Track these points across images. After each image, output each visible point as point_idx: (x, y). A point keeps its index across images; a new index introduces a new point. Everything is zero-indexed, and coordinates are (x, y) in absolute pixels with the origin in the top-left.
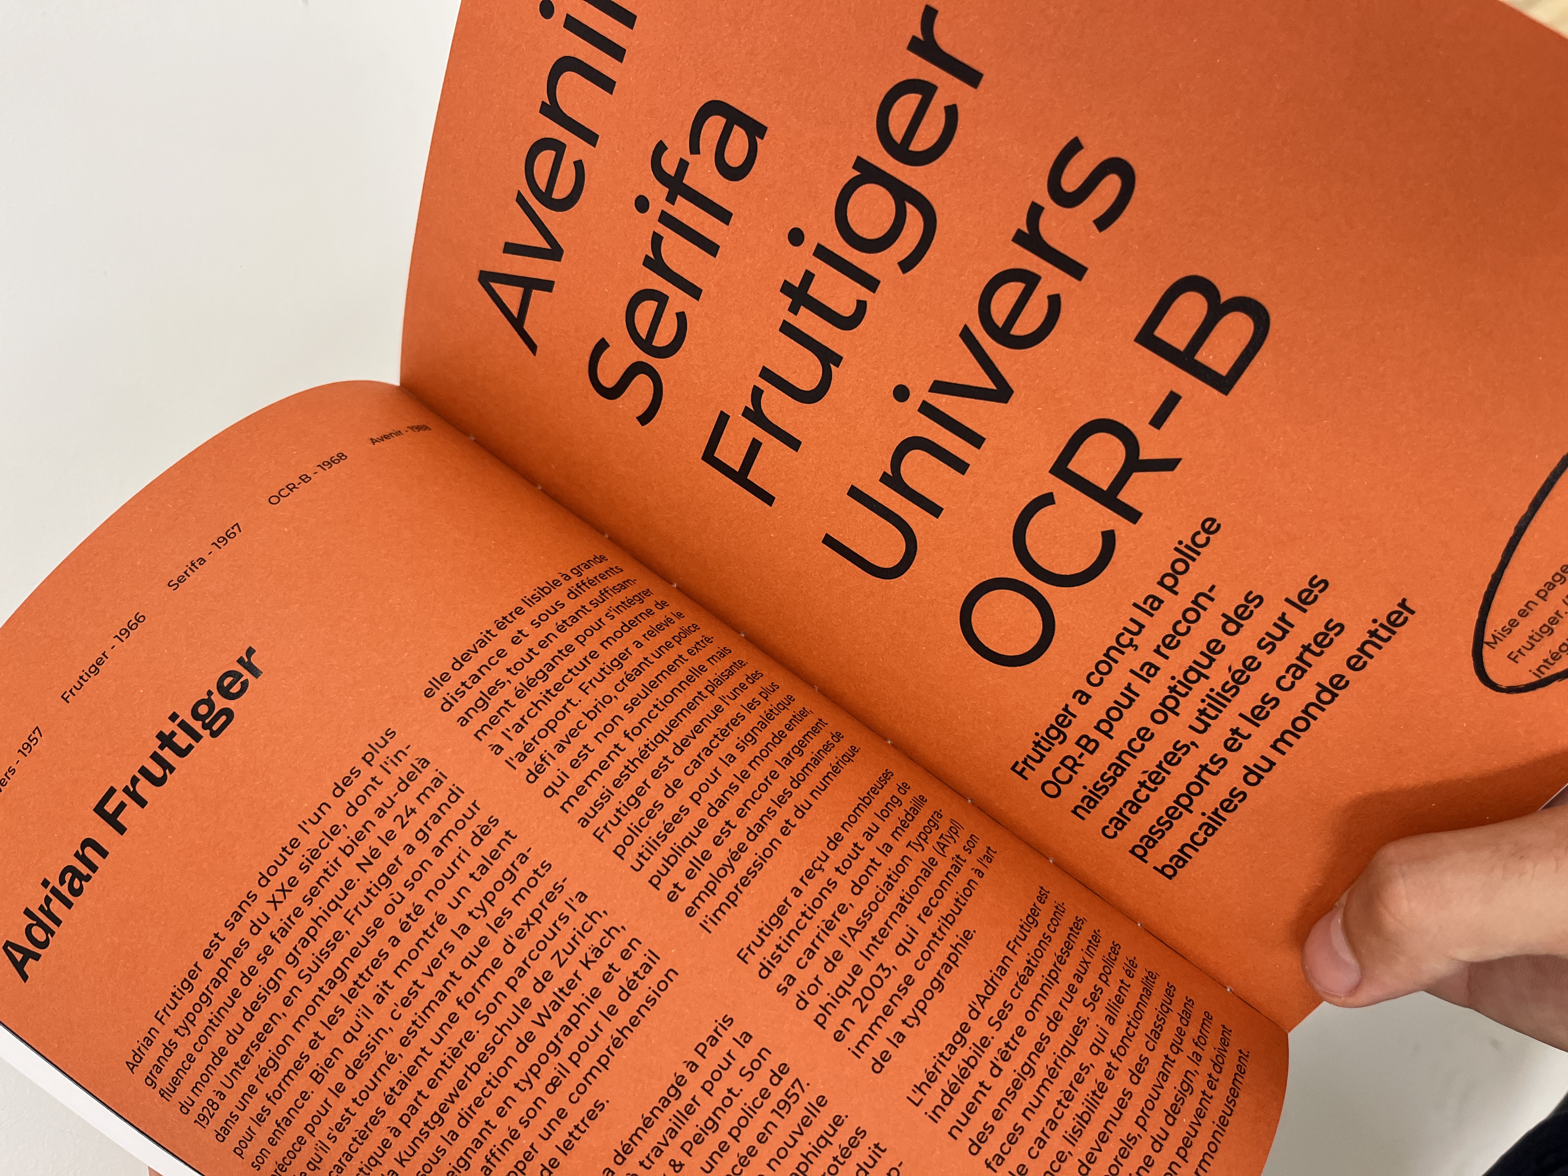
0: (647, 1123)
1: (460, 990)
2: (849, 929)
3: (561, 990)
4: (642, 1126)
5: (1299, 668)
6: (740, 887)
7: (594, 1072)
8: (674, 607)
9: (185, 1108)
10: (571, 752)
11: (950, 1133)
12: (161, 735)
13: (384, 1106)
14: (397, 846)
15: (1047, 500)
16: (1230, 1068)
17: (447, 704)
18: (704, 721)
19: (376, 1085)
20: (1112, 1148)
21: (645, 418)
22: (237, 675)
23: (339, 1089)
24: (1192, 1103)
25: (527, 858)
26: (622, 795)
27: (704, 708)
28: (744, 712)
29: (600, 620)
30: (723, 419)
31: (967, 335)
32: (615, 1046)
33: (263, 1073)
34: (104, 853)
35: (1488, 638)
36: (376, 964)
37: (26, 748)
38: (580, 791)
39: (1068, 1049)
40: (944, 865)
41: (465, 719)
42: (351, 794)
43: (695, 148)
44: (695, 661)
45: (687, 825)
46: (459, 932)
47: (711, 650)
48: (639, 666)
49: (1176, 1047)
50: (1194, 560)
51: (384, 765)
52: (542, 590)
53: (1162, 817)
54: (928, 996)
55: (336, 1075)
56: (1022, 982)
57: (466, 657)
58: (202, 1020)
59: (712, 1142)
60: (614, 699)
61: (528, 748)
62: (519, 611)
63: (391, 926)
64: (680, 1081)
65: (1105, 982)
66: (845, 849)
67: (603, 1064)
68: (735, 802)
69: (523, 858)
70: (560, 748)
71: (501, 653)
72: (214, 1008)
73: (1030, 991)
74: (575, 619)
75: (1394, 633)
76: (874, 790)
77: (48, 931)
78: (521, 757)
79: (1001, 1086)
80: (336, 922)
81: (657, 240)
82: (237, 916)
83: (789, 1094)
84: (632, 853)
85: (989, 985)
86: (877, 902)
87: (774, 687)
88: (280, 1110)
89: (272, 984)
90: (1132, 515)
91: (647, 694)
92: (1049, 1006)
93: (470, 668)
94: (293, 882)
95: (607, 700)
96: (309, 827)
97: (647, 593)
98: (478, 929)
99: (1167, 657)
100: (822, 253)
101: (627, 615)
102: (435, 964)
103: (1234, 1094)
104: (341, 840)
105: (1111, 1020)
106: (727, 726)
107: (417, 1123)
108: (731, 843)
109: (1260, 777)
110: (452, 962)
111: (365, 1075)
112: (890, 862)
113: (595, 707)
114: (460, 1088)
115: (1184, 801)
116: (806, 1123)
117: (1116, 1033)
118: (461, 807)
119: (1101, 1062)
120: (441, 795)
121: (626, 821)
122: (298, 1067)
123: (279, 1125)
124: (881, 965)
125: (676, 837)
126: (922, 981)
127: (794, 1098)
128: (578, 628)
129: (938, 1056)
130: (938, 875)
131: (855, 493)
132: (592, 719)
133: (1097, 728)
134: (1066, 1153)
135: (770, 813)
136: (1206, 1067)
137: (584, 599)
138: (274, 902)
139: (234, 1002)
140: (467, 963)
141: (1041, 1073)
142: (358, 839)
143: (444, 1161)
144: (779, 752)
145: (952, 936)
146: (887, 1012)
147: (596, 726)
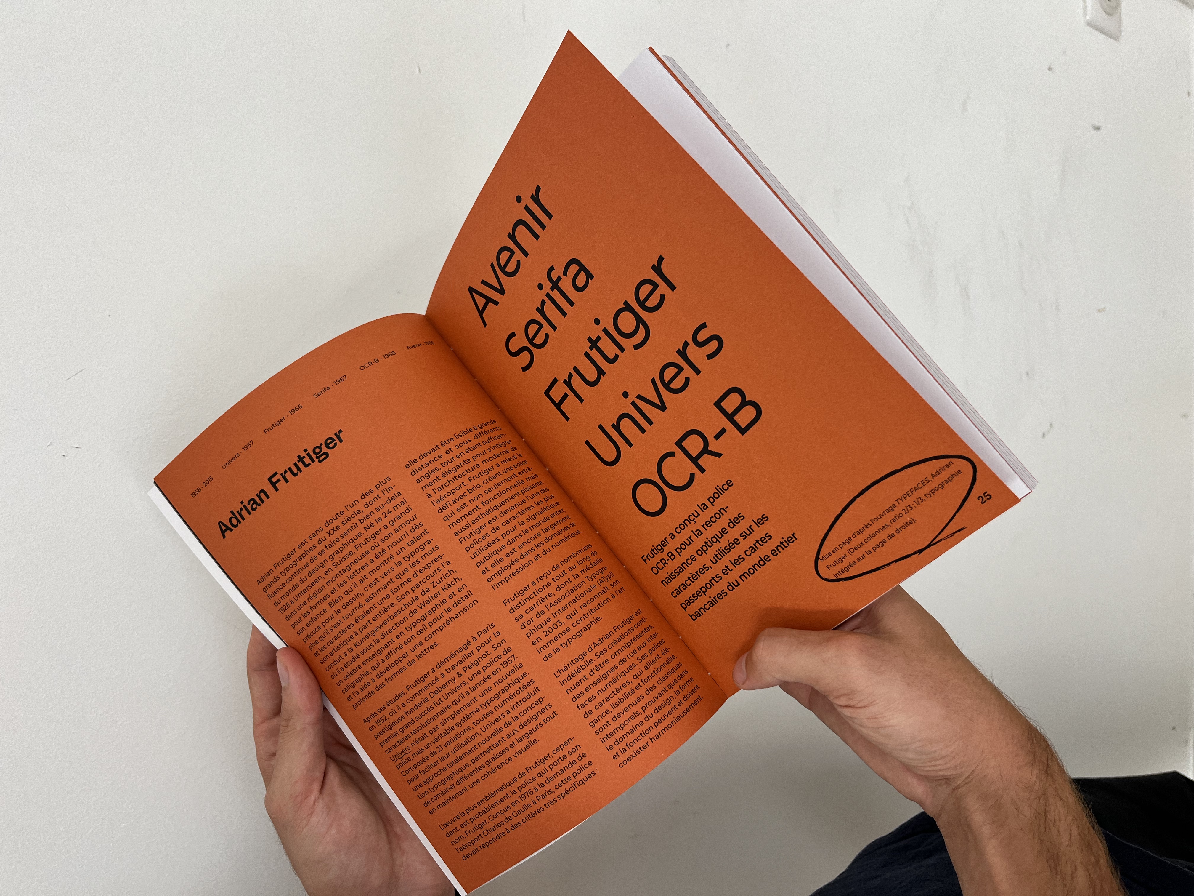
0: (452, 656)
1: (393, 586)
2: (550, 603)
3: (431, 597)
4: (450, 656)
5: (754, 549)
6: (511, 575)
7: (437, 631)
8: (519, 451)
9: (276, 604)
10: (458, 505)
11: (567, 691)
12: (299, 457)
13: (354, 623)
14: (381, 525)
15: (672, 454)
16: (691, 700)
17: (414, 473)
18: (516, 505)
19: (353, 614)
20: (628, 714)
21: (525, 369)
22: (333, 440)
23: (339, 611)
24: (668, 708)
25: (431, 542)
26: (474, 527)
27: (518, 499)
28: (534, 505)
29: (484, 451)
30: (555, 381)
31: (653, 381)
32: (447, 624)
33: (311, 598)
34: (268, 497)
35: (820, 557)
36: (363, 568)
37: (246, 448)
38: (458, 521)
39: (624, 674)
40: (599, 589)
41: (419, 480)
42: (368, 499)
43: (565, 274)
44: (520, 478)
45: (497, 546)
46: (397, 564)
47: (529, 474)
48: (496, 475)
49: (670, 686)
50: (722, 494)
51: (383, 491)
52: (464, 432)
53: (694, 594)
54: (573, 638)
55: (338, 606)
56: (614, 643)
57: (425, 455)
58: (292, 571)
59: (475, 670)
60: (481, 487)
61: (441, 499)
62: (452, 439)
63: (372, 555)
64: (468, 643)
65: (650, 653)
66: (559, 572)
67: (441, 629)
68: (519, 542)
69: (429, 542)
70: (454, 501)
71: (440, 457)
72: (298, 568)
73: (616, 648)
74: (474, 448)
75: (789, 545)
76: (580, 551)
77: (238, 521)
78: (438, 501)
79: (592, 679)
80: (351, 548)
81: (543, 303)
82: (314, 535)
83: (509, 660)
84: (472, 551)
85: (600, 640)
86: (565, 596)
87: (552, 497)
88: (314, 614)
89: (322, 565)
90: (702, 470)
91: (496, 488)
92: (622, 656)
93: (426, 460)
94: (338, 528)
95: (478, 487)
96: (349, 508)
97: (509, 442)
98: (405, 565)
99: (706, 530)
100: (605, 331)
101: (497, 451)
102: (385, 574)
103: (688, 710)
104: (360, 516)
105: (647, 668)
106: (525, 509)
107: (365, 632)
108: (513, 558)
109: (733, 588)
110: (392, 575)
111: (350, 609)
112: (576, 582)
113: (473, 488)
114: (384, 623)
115: (704, 590)
116: (512, 672)
117: (646, 674)
118: (410, 516)
119: (635, 683)
120: (403, 509)
121: (473, 538)
122: (325, 599)
123: (312, 619)
124: (559, 621)
125: (491, 550)
126: (574, 631)
127: (511, 661)
128: (474, 453)
129: (570, 661)
130: (595, 592)
131: (600, 427)
132: (470, 493)
133: (676, 550)
134: (610, 711)
135: (533, 550)
136: (680, 697)
137: (480, 440)
138: (329, 534)
139: (306, 568)
140: (398, 577)
141: (610, 679)
142: (367, 518)
143: (372, 649)
144: (544, 526)
145: (591, 618)
146: (556, 639)
147: (471, 496)
